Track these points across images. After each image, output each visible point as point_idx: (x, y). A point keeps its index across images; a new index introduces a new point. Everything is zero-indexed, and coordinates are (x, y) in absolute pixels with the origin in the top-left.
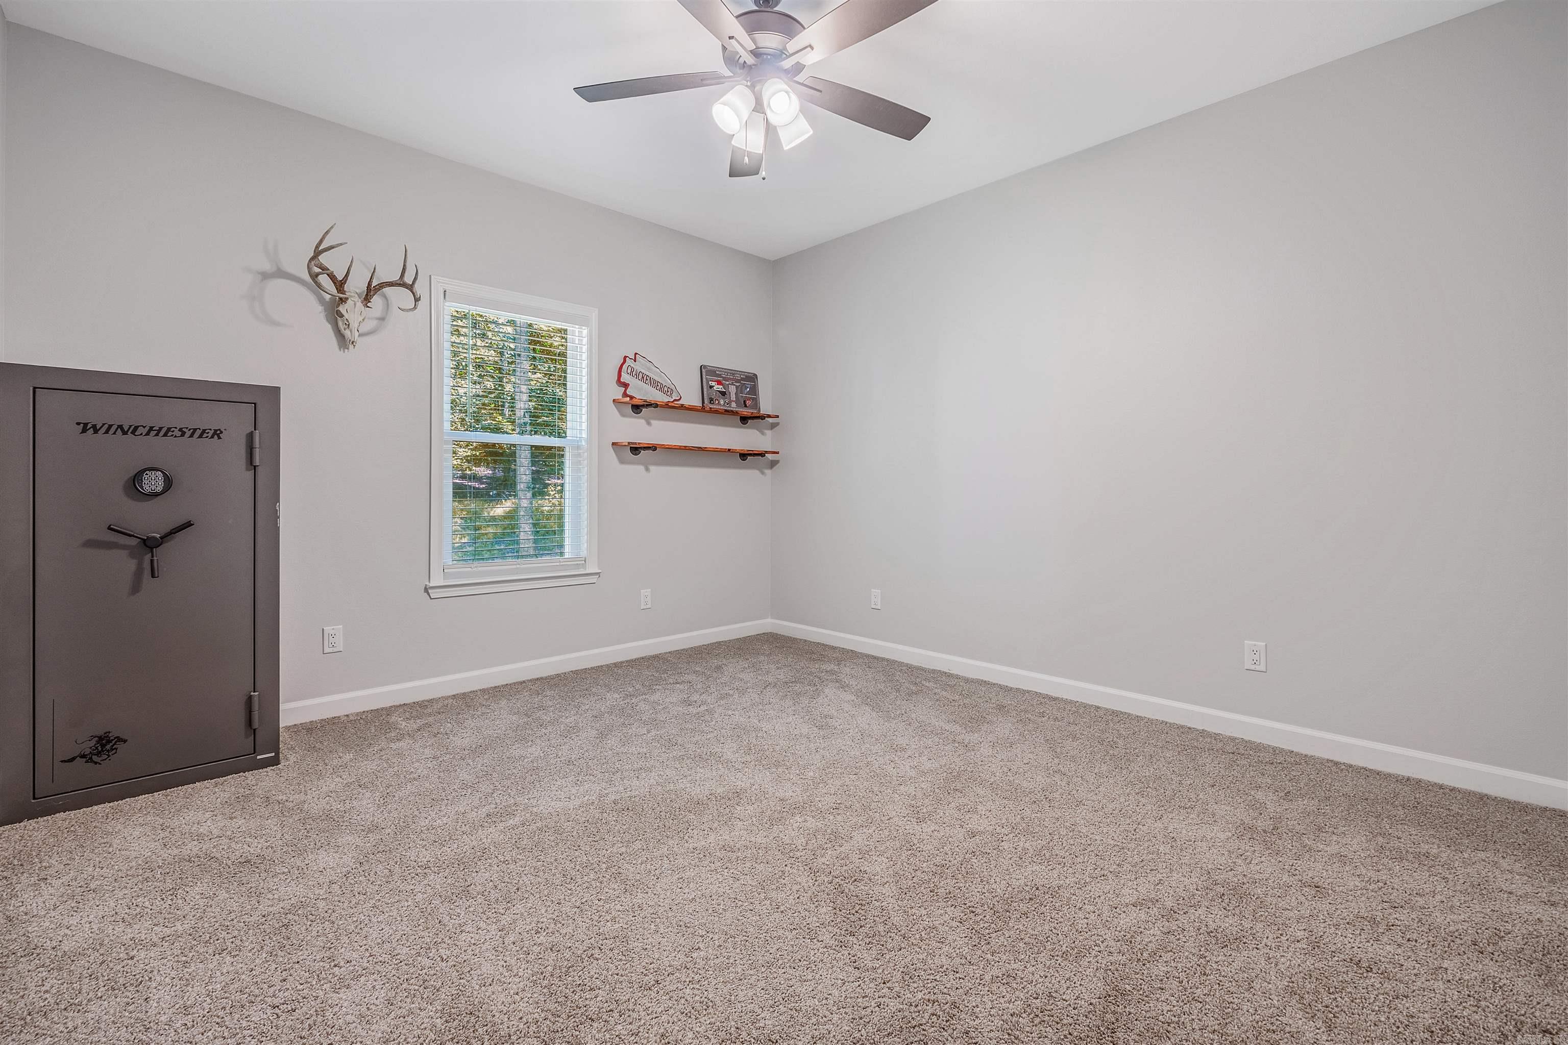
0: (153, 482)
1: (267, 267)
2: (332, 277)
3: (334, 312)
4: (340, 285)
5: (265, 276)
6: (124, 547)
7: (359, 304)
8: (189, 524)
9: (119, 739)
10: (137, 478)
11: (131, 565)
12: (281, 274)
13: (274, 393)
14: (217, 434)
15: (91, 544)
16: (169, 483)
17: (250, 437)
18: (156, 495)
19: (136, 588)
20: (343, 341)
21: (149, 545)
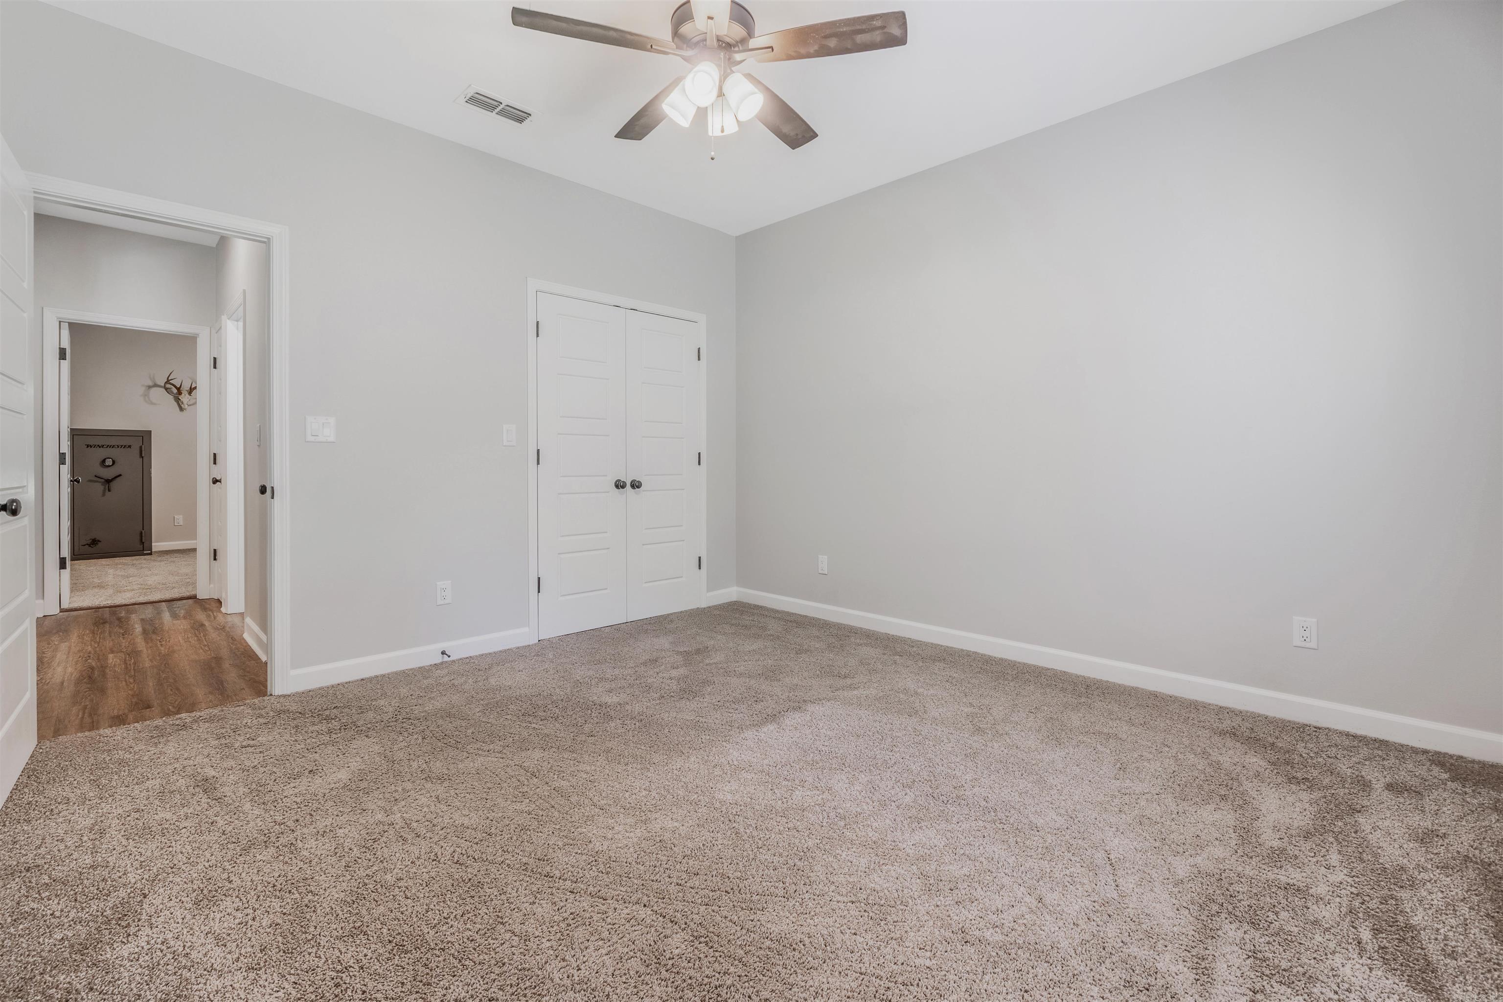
0: (109, 462)
1: (151, 384)
2: (175, 387)
3: (177, 400)
4: (179, 389)
5: (150, 387)
6: (100, 482)
7: (187, 395)
8: (120, 475)
9: (99, 541)
10: (104, 461)
11: (102, 488)
12: (156, 385)
13: (149, 433)
14: (130, 446)
15: (90, 481)
16: (114, 462)
17: (141, 447)
18: (109, 466)
19: (104, 495)
20: (181, 409)
21: (108, 481)
